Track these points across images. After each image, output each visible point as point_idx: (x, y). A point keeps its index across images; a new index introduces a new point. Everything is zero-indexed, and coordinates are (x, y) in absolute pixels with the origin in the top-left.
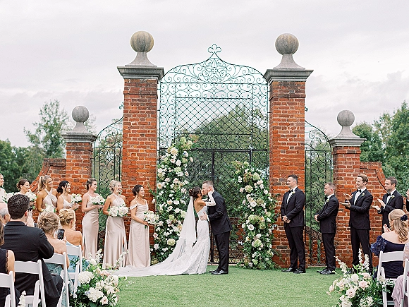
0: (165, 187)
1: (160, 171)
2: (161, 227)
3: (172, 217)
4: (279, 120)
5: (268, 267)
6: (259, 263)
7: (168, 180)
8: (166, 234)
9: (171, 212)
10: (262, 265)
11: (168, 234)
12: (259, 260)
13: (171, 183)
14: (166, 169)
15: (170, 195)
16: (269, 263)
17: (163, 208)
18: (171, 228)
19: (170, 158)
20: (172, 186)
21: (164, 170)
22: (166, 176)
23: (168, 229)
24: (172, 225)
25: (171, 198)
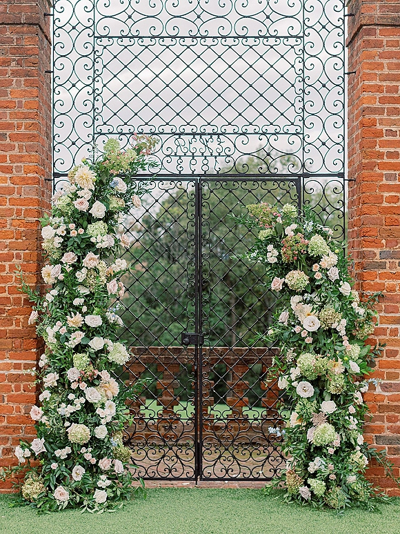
0: (61, 277)
1: (47, 232)
2: (53, 390)
3: (81, 359)
4: (379, 89)
5: (354, 500)
6: (328, 488)
7: (70, 258)
8: (65, 410)
9: (80, 348)
10: (338, 496)
11: (71, 409)
12: (327, 480)
13: (77, 267)
14: (63, 227)
15: (77, 302)
16: (358, 487)
17: (58, 336)
18: (80, 393)
19: (76, 196)
20: (81, 275)
21: (59, 231)
22: (64, 248)
23: (71, 396)
24: (83, 386)
25: (78, 308)
